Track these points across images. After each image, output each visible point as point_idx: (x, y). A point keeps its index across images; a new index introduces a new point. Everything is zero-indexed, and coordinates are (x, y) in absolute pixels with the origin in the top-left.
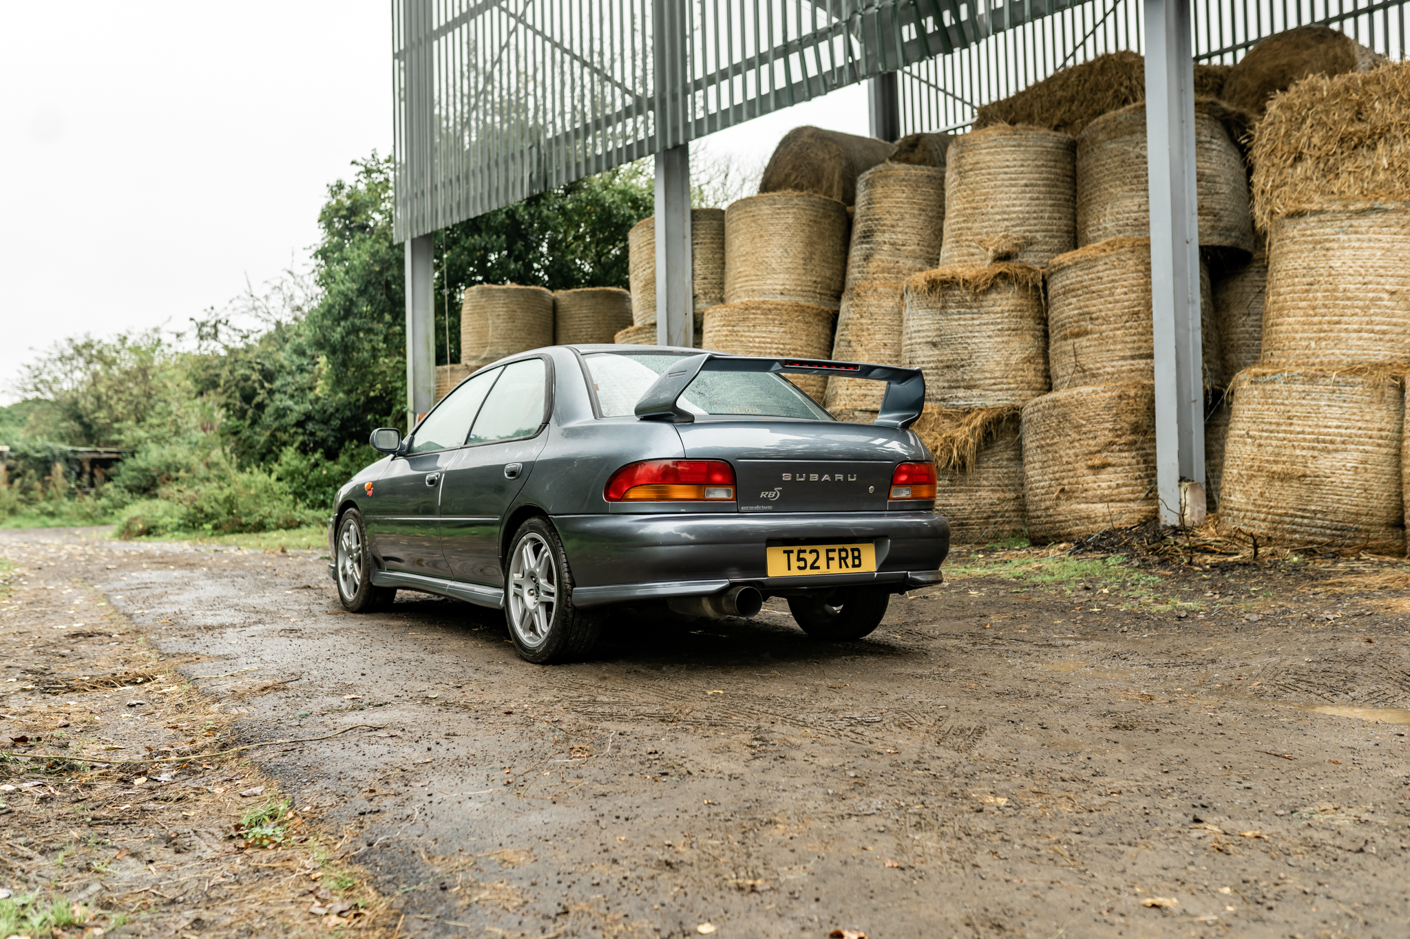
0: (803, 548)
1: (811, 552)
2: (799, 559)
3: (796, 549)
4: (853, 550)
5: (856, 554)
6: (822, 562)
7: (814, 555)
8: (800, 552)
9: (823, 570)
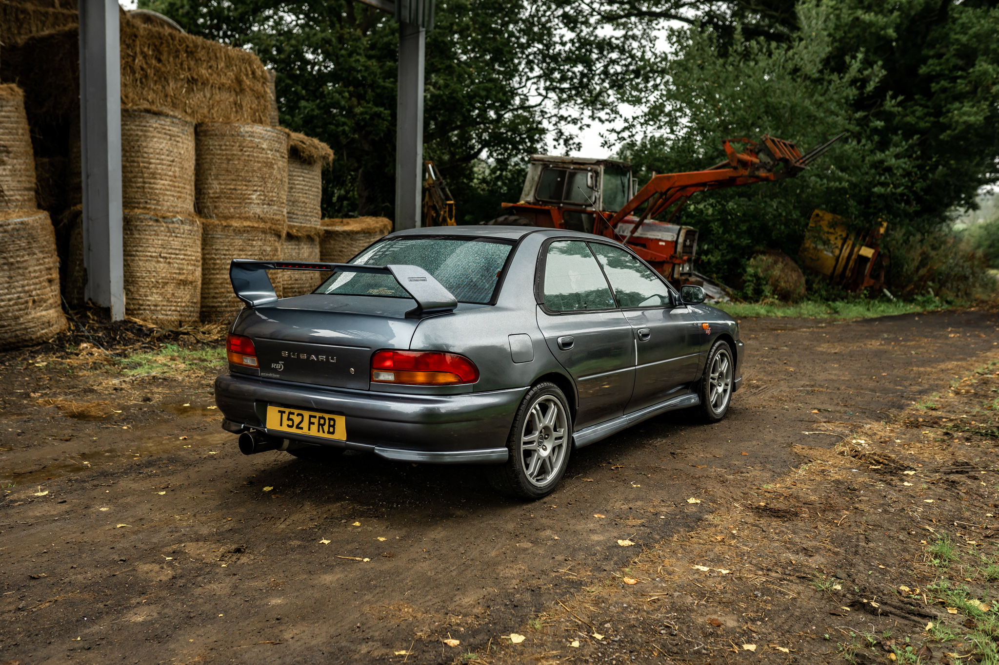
0: (292, 410)
1: (298, 415)
2: (289, 419)
3: (287, 410)
4: (330, 419)
5: (332, 423)
6: (305, 425)
7: (300, 417)
8: (290, 413)
9: (305, 431)
